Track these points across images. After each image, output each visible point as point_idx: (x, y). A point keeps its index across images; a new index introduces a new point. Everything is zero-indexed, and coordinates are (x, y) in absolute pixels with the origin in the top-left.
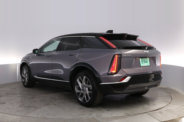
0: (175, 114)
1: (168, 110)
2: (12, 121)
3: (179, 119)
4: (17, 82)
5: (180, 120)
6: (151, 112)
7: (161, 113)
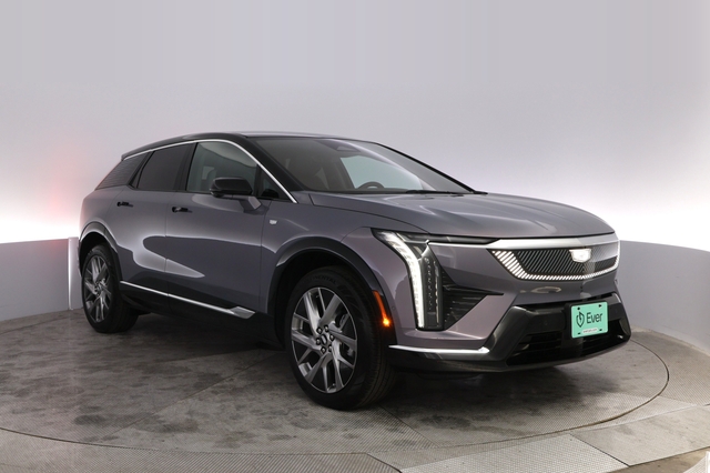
0: (681, 434)
1: (652, 421)
2: (48, 461)
3: (697, 454)
4: (69, 310)
5: (698, 459)
6: (588, 428)
7: (625, 430)
